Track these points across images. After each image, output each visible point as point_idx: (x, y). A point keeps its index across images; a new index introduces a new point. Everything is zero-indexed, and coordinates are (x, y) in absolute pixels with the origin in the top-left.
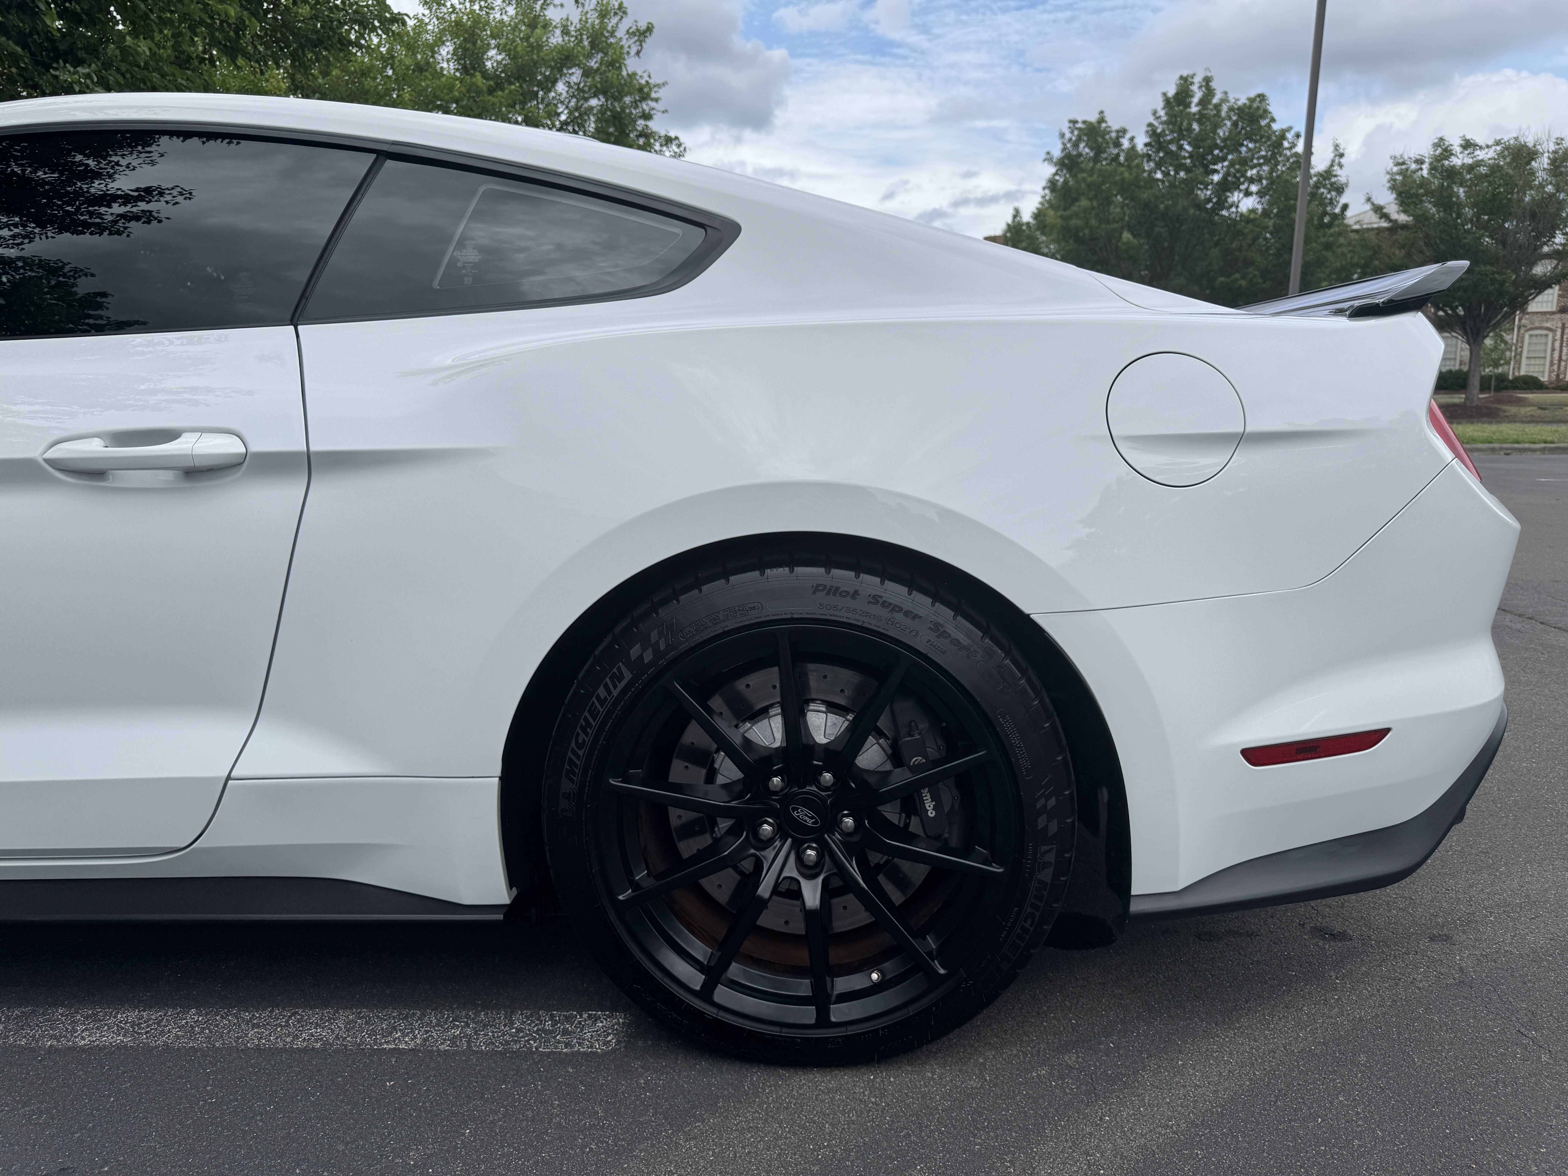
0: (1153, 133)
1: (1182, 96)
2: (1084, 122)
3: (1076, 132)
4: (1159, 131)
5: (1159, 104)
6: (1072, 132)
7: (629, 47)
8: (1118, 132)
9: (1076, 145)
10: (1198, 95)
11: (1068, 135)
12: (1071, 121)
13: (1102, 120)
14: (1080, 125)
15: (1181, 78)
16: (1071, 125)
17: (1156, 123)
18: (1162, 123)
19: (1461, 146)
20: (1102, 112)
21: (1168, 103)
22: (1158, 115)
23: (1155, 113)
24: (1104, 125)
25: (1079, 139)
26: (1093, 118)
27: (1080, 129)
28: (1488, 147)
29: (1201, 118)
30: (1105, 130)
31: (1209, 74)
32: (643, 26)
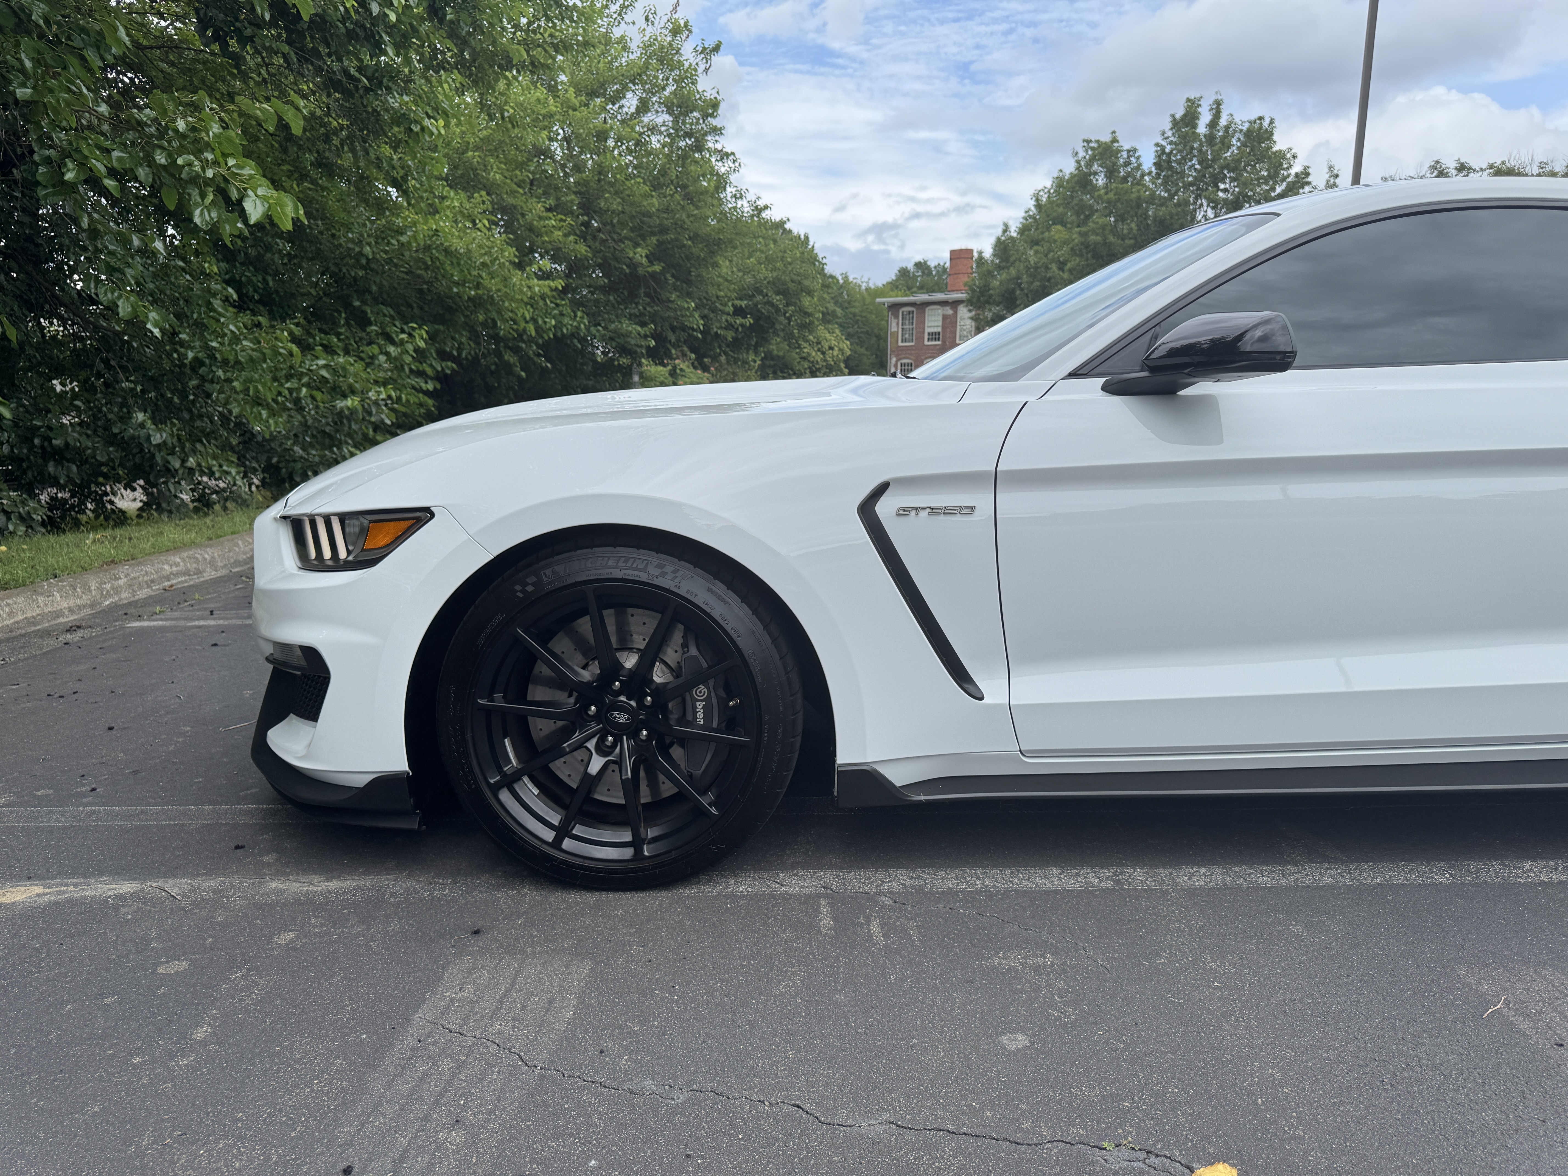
0: (1161, 152)
1: (1190, 117)
2: (1098, 141)
3: (1090, 152)
4: (1167, 150)
5: (1167, 125)
6: (1087, 151)
7: (697, 64)
8: (1129, 151)
9: (1089, 164)
10: (1205, 118)
11: (1082, 154)
12: (1084, 141)
13: (1115, 140)
14: (1093, 145)
15: (1188, 100)
16: (1085, 144)
17: (1164, 143)
18: (1171, 143)
19: (1456, 168)
20: (1114, 132)
21: (1176, 124)
22: (1166, 135)
23: (1163, 133)
24: (1116, 145)
25: (1093, 159)
26: (1106, 138)
27: (1092, 149)
28: (1482, 170)
29: (1210, 138)
30: (1117, 148)
31: (1220, 98)
32: (710, 43)
